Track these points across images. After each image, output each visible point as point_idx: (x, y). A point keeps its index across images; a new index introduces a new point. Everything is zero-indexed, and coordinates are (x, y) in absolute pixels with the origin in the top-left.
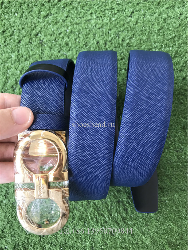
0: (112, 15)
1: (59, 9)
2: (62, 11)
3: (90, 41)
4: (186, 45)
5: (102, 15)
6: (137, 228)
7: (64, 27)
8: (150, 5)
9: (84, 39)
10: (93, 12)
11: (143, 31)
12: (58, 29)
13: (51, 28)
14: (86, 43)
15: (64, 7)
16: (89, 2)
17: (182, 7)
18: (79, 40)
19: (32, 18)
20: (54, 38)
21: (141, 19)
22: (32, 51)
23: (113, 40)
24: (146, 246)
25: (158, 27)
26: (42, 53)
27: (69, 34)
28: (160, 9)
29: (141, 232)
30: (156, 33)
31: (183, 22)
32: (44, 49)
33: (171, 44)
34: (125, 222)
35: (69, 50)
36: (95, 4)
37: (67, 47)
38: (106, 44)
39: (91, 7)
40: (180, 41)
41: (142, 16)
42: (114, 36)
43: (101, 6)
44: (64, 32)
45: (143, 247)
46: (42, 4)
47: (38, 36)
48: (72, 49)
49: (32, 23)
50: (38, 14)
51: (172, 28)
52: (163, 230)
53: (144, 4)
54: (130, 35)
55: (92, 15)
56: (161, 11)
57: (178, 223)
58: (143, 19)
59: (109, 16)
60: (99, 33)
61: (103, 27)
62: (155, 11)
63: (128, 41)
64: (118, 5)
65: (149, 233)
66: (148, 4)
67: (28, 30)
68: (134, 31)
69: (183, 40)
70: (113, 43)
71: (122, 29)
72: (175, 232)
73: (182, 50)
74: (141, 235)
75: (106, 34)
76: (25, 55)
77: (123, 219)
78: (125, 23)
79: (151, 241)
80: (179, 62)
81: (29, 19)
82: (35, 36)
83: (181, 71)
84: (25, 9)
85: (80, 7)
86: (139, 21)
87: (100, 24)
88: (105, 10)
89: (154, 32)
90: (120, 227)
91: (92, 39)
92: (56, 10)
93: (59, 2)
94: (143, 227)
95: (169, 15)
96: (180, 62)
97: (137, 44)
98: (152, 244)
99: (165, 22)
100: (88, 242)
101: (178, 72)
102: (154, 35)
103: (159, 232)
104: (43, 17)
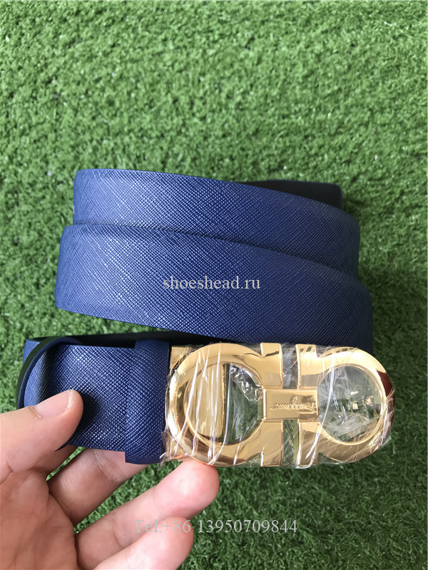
0: (208, 44)
1: (97, 29)
2: (104, 34)
3: (159, 97)
4: (362, 110)
5: (187, 44)
6: (242, 493)
7: (106, 67)
8: (289, 25)
9: (147, 92)
10: (169, 36)
11: (272, 79)
12: (94, 72)
13: (80, 68)
14: (152, 101)
15: (108, 26)
16: (161, 17)
17: (357, 29)
18: (137, 94)
19: (40, 46)
20: (84, 90)
21: (269, 53)
22: (38, 116)
23: (208, 96)
25: (304, 71)
26: (57, 120)
27: (115, 82)
28: (309, 34)
29: (249, 502)
30: (299, 82)
31: (356, 62)
32: (62, 112)
33: (330, 106)
35: (115, 115)
36: (173, 21)
37: (111, 108)
38: (192, 103)
39: (164, 25)
41: (270, 47)
42: (210, 88)
43: (186, 24)
44: (106, 78)
46: (62, 17)
47: (50, 85)
48: (122, 113)
49: (40, 57)
50: (53, 38)
51: (333, 74)
52: (298, 499)
53: (276, 22)
54: (245, 85)
55: (166, 42)
56: (311, 38)
57: (330, 483)
58: (272, 54)
59: (203, 46)
60: (179, 80)
61: (188, 69)
62: (299, 38)
63: (239, 98)
64: (222, 24)
65: (267, 504)
66: (286, 22)
67: (29, 72)
68: (252, 78)
69: (356, 100)
70: (208, 101)
71: (229, 72)
72: (324, 502)
73: (353, 120)
74: (251, 509)
75: (193, 83)
76: (21, 124)
78: (236, 60)
80: (345, 144)
81: (33, 50)
82: (44, 85)
83: (348, 162)
84: (26, 29)
85: (142, 26)
86: (264, 58)
87: (182, 61)
88: (194, 33)
89: (295, 81)
91: (163, 94)
92: (92, 31)
93: (98, 16)
94: (256, 490)
95: (329, 46)
96: (348, 144)
97: (258, 104)
99: (320, 61)
101: (343, 165)
102: (294, 88)
103: (289, 502)
104: (63, 46)
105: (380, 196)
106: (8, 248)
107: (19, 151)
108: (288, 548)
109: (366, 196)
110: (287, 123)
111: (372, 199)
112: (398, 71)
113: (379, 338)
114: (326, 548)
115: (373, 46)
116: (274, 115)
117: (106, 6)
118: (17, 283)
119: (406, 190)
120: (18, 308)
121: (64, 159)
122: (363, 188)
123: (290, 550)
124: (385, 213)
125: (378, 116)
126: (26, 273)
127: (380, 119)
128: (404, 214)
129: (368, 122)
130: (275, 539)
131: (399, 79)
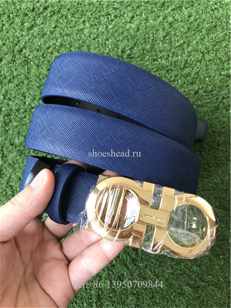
0: (109, 22)
1: (45, 18)
2: (49, 21)
4: (197, 53)
5: (96, 23)
6: (149, 270)
7: (52, 40)
8: (153, 7)
10: (86, 19)
11: (146, 39)
12: (46, 43)
13: (38, 42)
15: (51, 16)
16: (81, 8)
17: (191, 6)
19: (14, 31)
20: (41, 54)
21: (143, 25)
22: (17, 71)
23: (111, 52)
24: (161, 290)
25: (163, 33)
26: (28, 72)
27: (58, 48)
28: (164, 12)
29: (154, 275)
30: (161, 40)
31: (192, 25)
32: (30, 68)
33: (179, 52)
34: (135, 265)
36: (87, 10)
39: (83, 13)
40: (190, 49)
41: (143, 21)
42: (112, 47)
43: (95, 12)
44: (53, 46)
45: (157, 291)
46: (24, 13)
47: (22, 53)
49: (15, 37)
50: (21, 26)
51: (180, 34)
52: (180, 271)
53: (145, 6)
54: (131, 44)
55: (85, 23)
56: (165, 14)
58: (145, 25)
59: (105, 23)
60: (94, 44)
61: (99, 37)
62: (159, 15)
63: (129, 52)
64: (115, 10)
65: (163, 275)
66: (151, 6)
67: (10, 46)
68: (135, 40)
69: (194, 48)
71: (121, 37)
73: (193, 59)
74: (155, 278)
75: (102, 45)
76: (8, 77)
77: (133, 261)
78: (125, 30)
79: (167, 285)
80: (189, 73)
81: (10, 33)
82: (18, 53)
83: (192, 83)
84: (5, 21)
85: (70, 15)
86: (141, 27)
87: (95, 33)
88: (100, 16)
89: (159, 39)
90: (129, 270)
92: (42, 19)
93: (45, 10)
94: (157, 268)
95: (176, 18)
96: (191, 73)
97: (140, 54)
98: (167, 288)
99: (172, 27)
100: (94, 290)
101: (190, 85)
102: (159, 43)
103: (175, 273)
104: (27, 29)
105: (211, 101)
106: (8, 147)
107: (8, 92)
108: (177, 297)
109: (204, 101)
110: (157, 64)
111: (207, 103)
112: (216, 29)
113: (217, 180)
114: (197, 296)
115: (201, 16)
116: (149, 60)
117: (49, 5)
118: (15, 166)
119: (225, 97)
120: (17, 180)
121: (34, 94)
122: (201, 97)
123: (178, 298)
124: (215, 110)
125: (206, 56)
126: (20, 160)
127: (207, 57)
128: (225, 110)
129: (201, 60)
130: (170, 294)
131: (216, 34)
